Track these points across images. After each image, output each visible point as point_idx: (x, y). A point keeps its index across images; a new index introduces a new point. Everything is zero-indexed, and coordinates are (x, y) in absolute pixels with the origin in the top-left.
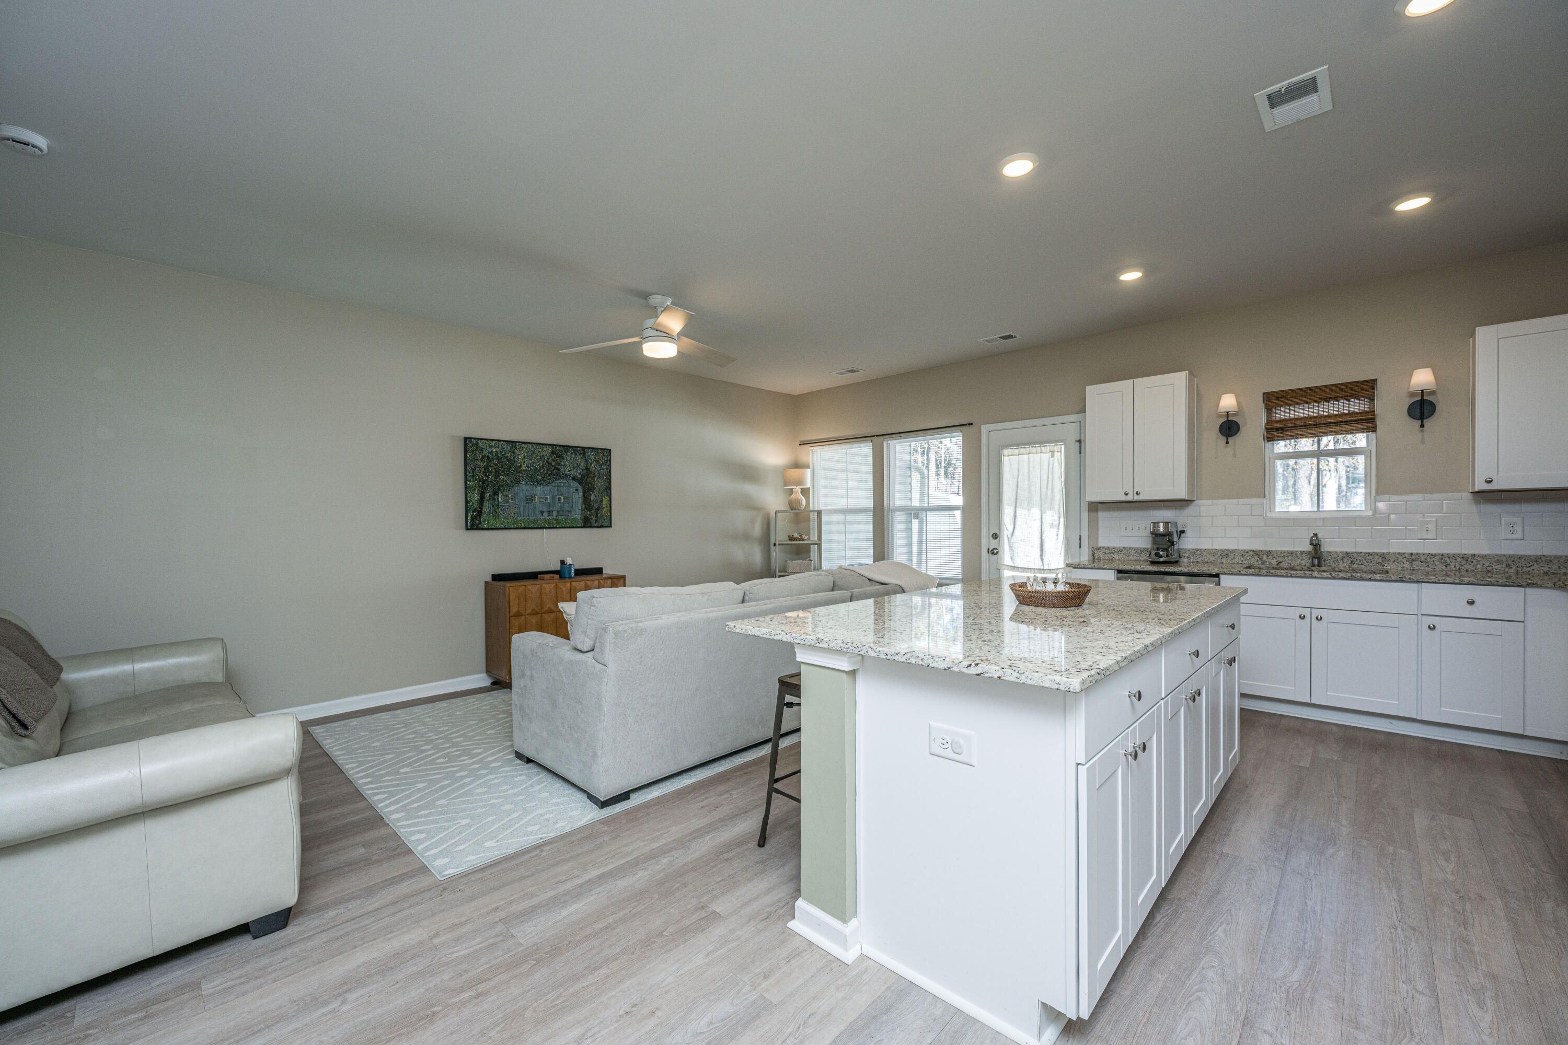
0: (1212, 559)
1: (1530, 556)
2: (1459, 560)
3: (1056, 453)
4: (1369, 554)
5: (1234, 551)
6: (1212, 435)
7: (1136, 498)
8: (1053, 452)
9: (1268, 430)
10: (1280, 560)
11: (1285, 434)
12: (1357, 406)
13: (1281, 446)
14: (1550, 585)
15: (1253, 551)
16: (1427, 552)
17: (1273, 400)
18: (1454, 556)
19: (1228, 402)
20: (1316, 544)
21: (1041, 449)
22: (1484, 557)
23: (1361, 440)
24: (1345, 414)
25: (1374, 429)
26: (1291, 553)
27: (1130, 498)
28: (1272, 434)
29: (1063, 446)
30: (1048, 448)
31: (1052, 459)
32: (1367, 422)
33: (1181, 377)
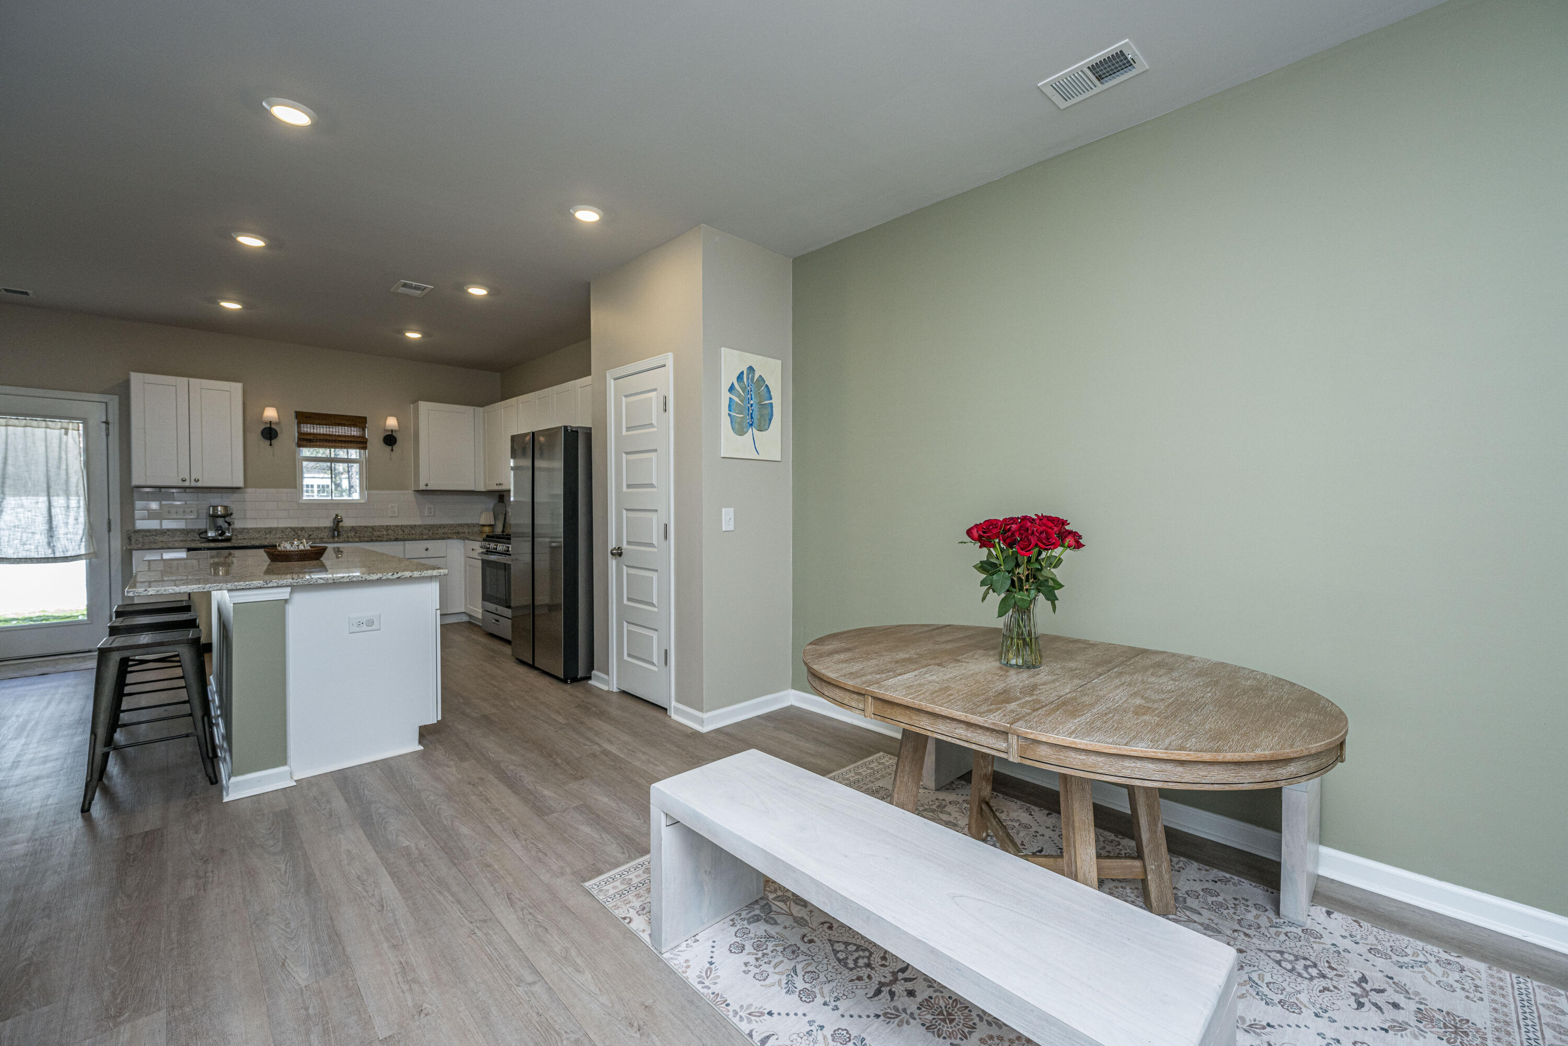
0: (257, 535)
1: (437, 525)
2: (409, 528)
3: (70, 431)
4: (365, 527)
5: (276, 529)
6: (256, 436)
7: (193, 484)
8: (67, 430)
9: (299, 439)
10: (311, 533)
11: (312, 444)
12: (354, 432)
13: (306, 452)
14: (455, 537)
15: (291, 528)
16: (394, 524)
17: (303, 417)
18: (406, 526)
19: (270, 413)
20: (337, 521)
21: (46, 424)
22: (420, 526)
23: (354, 454)
24: (348, 436)
25: (365, 448)
26: (318, 528)
27: (187, 484)
28: (302, 443)
29: (81, 425)
30: (58, 423)
31: (65, 437)
32: (361, 443)
33: (238, 387)
